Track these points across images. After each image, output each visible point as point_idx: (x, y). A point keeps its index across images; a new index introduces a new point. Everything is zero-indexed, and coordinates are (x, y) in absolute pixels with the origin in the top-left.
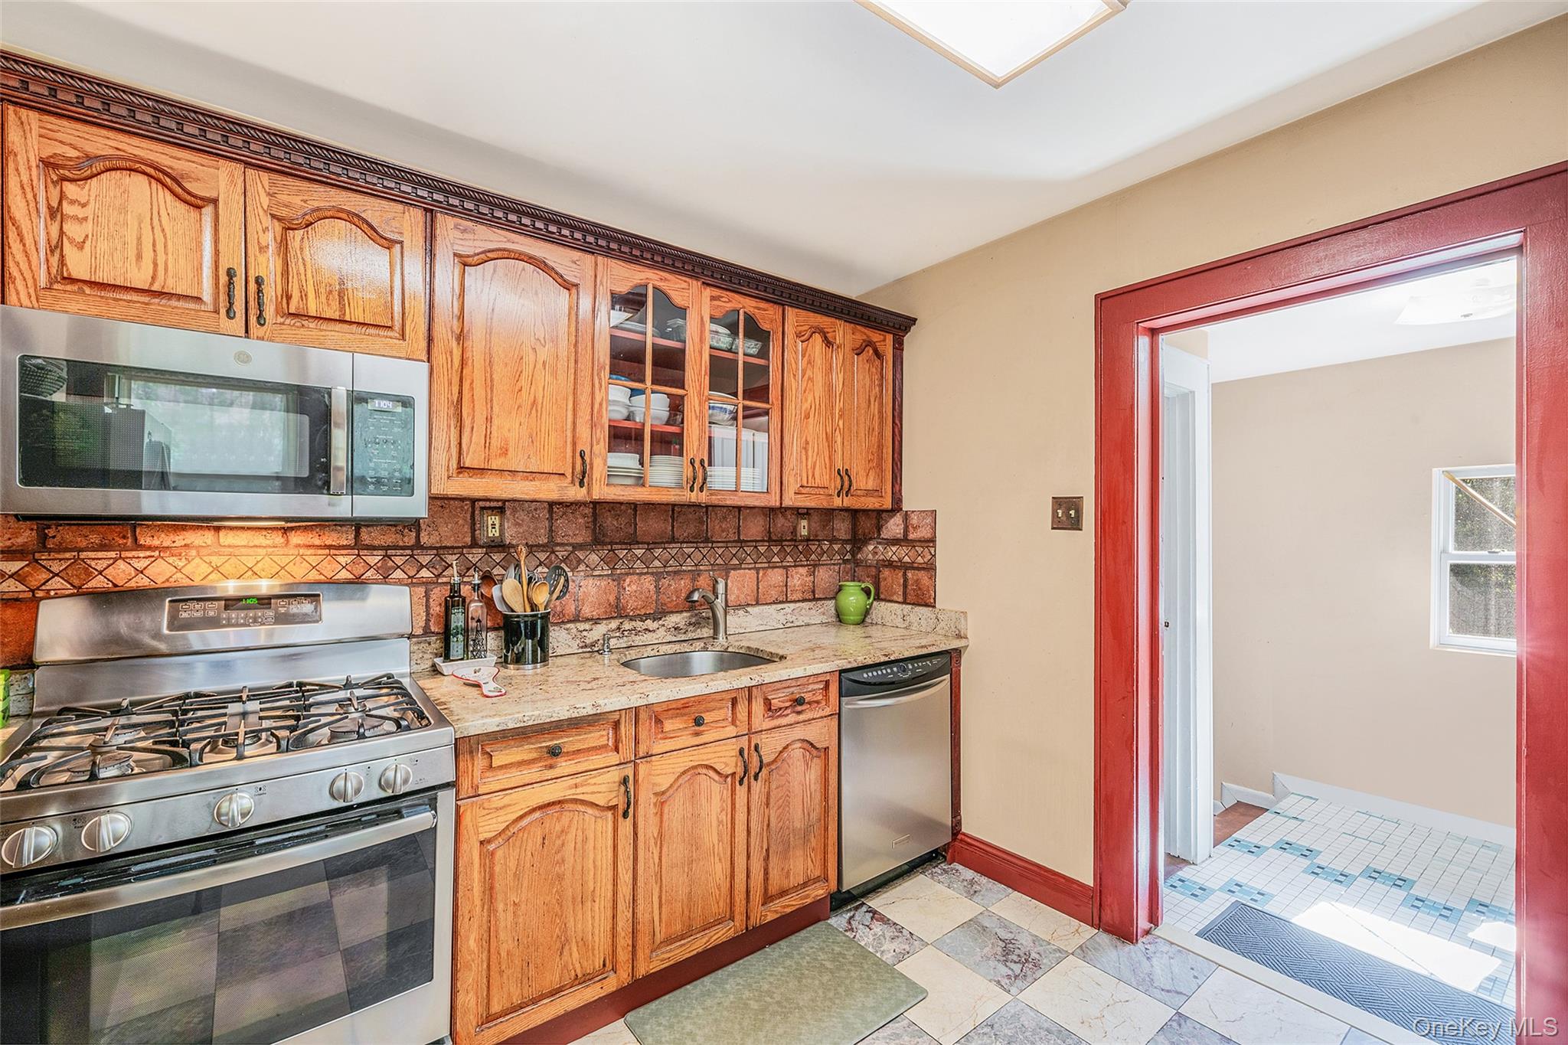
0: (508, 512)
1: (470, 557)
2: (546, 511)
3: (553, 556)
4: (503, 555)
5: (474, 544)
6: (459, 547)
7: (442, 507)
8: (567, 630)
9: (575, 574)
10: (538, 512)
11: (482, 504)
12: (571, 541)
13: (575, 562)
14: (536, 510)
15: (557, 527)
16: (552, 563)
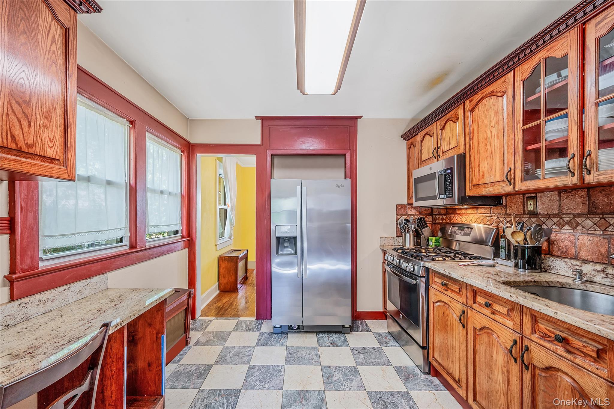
0: (538, 198)
1: (523, 219)
2: (557, 196)
3: (561, 221)
4: (536, 219)
5: (524, 214)
6: (519, 215)
7: (513, 198)
8: (565, 262)
9: (575, 231)
10: (553, 197)
11: (527, 195)
12: (572, 212)
13: (574, 224)
14: (551, 196)
15: (563, 205)
16: (560, 224)
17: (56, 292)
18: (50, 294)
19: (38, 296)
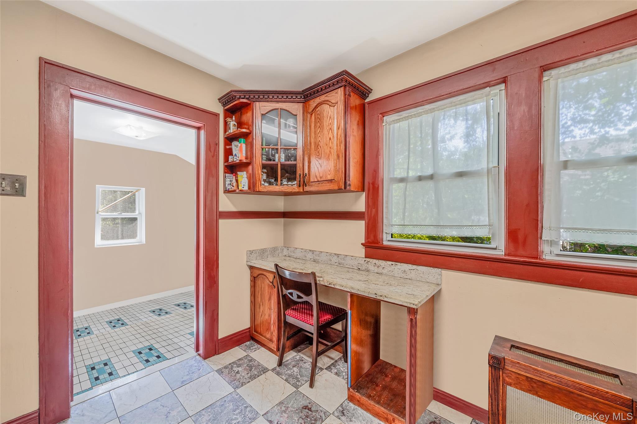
17: (386, 263)
18: (382, 263)
19: (375, 261)
